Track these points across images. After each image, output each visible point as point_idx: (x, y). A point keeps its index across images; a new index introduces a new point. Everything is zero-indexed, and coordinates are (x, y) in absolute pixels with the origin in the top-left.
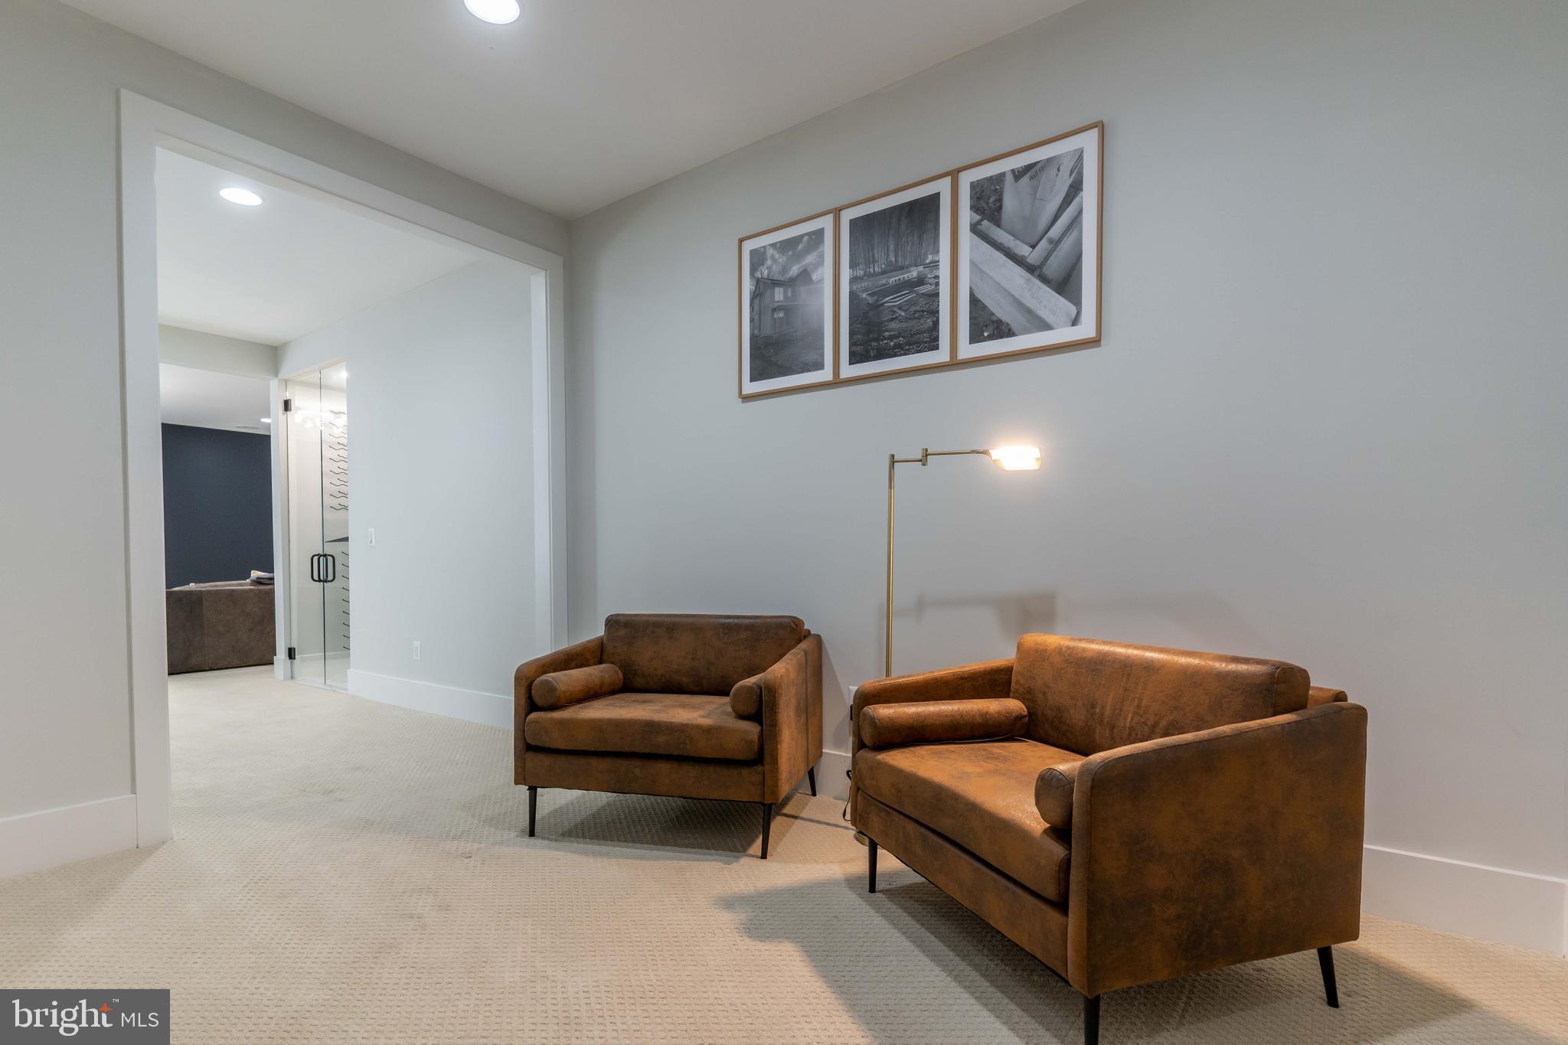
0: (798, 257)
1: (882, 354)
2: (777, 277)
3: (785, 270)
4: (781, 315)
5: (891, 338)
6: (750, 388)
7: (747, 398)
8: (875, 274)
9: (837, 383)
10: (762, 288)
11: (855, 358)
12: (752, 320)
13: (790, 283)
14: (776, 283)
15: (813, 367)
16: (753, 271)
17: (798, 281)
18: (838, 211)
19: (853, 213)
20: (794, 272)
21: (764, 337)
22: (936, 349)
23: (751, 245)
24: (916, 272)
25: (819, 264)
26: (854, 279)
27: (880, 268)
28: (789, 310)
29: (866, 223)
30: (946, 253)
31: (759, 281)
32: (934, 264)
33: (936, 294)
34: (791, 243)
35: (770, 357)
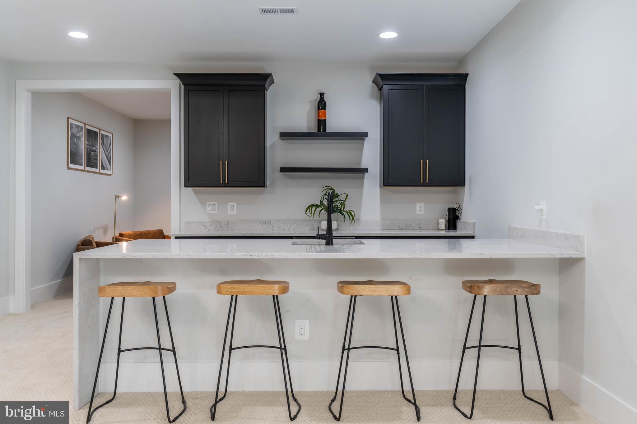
0: (79, 132)
2: (75, 135)
6: (71, 166)
9: (84, 171)
10: (73, 136)
11: (88, 166)
12: (71, 145)
13: (77, 138)
15: (81, 165)
16: (71, 129)
17: (79, 138)
18: (85, 124)
19: (87, 127)
20: (78, 135)
21: (73, 151)
22: (97, 168)
23: (71, 121)
24: (95, 149)
25: (82, 136)
26: (87, 144)
27: (90, 144)
28: (77, 146)
29: (89, 131)
30: (98, 147)
31: (72, 133)
32: (97, 148)
33: (97, 156)
34: (77, 126)
35: (74, 158)
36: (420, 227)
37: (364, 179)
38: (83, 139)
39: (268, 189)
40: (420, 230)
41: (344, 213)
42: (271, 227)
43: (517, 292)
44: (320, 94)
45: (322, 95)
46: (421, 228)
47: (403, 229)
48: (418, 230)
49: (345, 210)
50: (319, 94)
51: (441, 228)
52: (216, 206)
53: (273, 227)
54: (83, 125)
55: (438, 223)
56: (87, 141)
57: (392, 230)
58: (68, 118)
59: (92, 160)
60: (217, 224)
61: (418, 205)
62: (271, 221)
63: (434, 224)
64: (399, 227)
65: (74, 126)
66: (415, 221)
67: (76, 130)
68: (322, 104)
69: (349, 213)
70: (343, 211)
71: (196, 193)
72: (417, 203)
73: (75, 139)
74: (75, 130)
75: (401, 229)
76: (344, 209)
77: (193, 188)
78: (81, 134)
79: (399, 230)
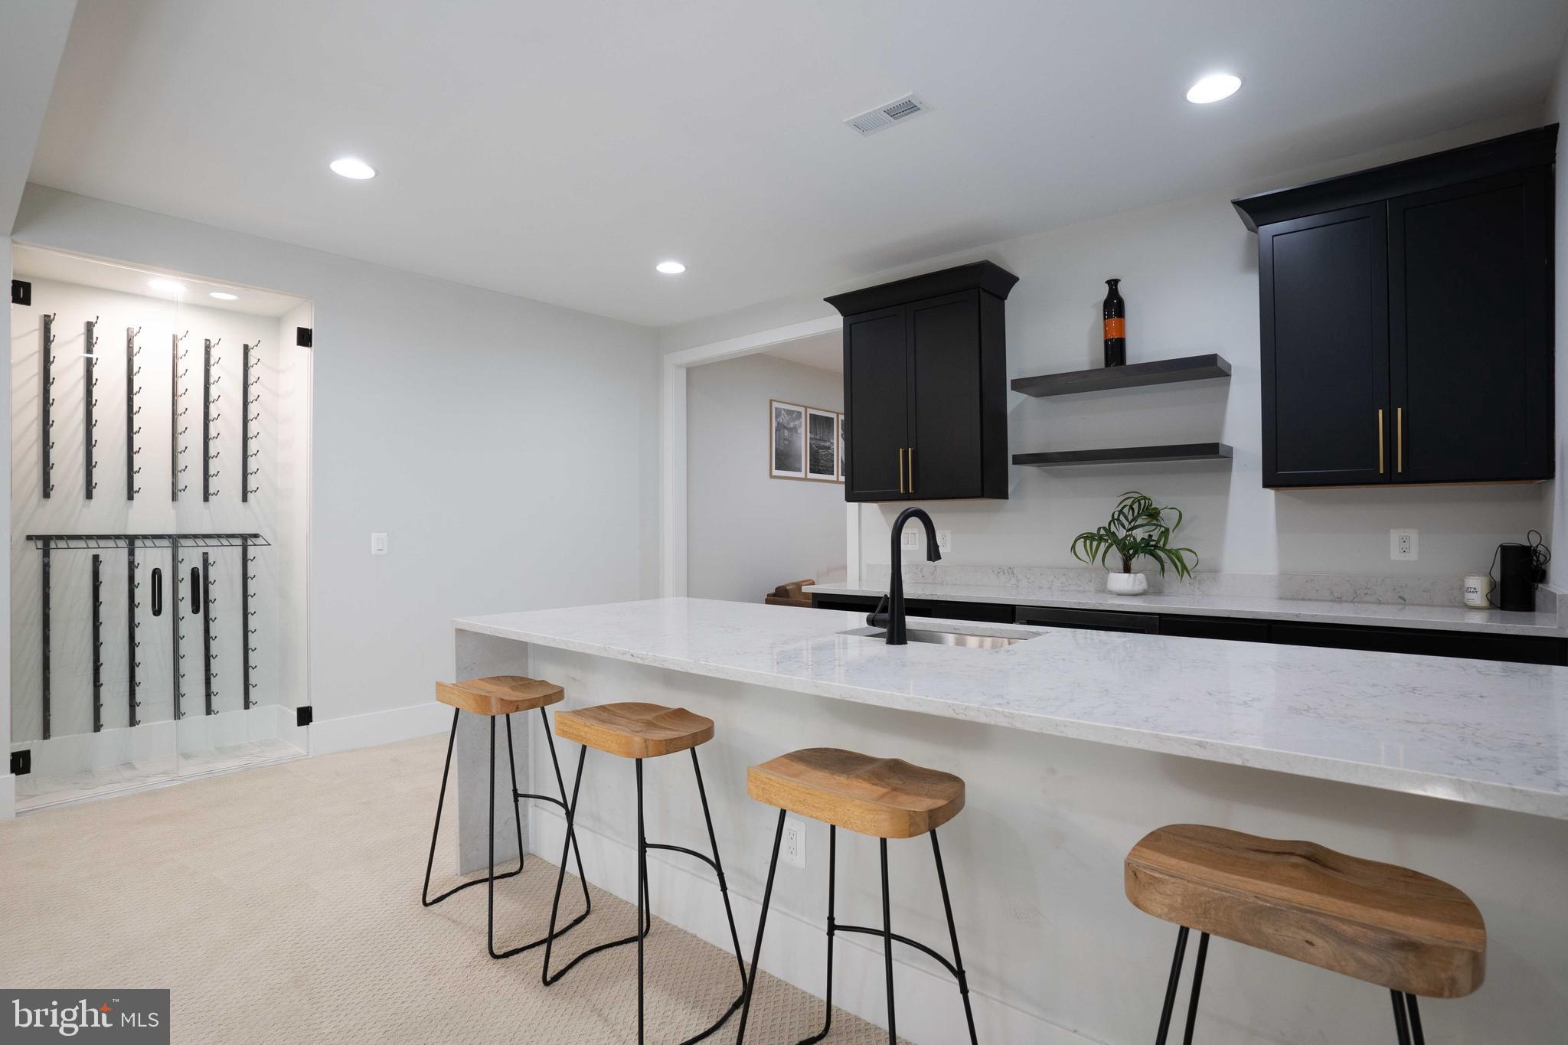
0: (794, 420)
1: (819, 472)
2: (786, 425)
3: (788, 423)
4: (787, 442)
5: (822, 466)
6: (776, 473)
7: (772, 476)
8: (816, 439)
9: (806, 479)
10: (780, 427)
11: (812, 471)
12: (776, 440)
13: (790, 430)
14: (785, 427)
15: (800, 470)
16: (776, 417)
17: (794, 430)
18: (806, 408)
19: (810, 411)
20: (792, 425)
21: (781, 451)
22: (833, 474)
23: (775, 405)
24: (827, 444)
25: (800, 426)
26: (811, 438)
27: (818, 437)
28: (790, 442)
29: (814, 418)
30: (835, 441)
31: (778, 423)
32: (832, 443)
33: (833, 455)
34: (790, 412)
35: (784, 460)
36: (1400, 597)
37: (1231, 471)
38: (802, 431)
39: (1008, 503)
40: (1400, 604)
41: (1160, 553)
42: (1014, 581)
43: (1311, 950)
44: (1108, 282)
45: (1113, 284)
46: (1404, 600)
47: (1344, 598)
48: (1393, 604)
49: (1167, 547)
50: (1107, 285)
51: (1471, 603)
52: (917, 536)
53: (1018, 580)
54: (802, 410)
55: (1463, 589)
56: (810, 433)
57: (1310, 600)
58: (771, 401)
59: (822, 462)
60: (916, 571)
61: (1395, 536)
62: (1014, 568)
63: (1452, 589)
64: (1332, 593)
65: (783, 412)
66: (1382, 580)
67: (787, 418)
68: (1114, 306)
69: (1175, 556)
70: (1163, 549)
71: (883, 512)
72: (1392, 530)
73: (786, 431)
74: (784, 418)
75: (1339, 600)
76: (1164, 544)
77: (880, 503)
78: (797, 423)
79: (1331, 601)
